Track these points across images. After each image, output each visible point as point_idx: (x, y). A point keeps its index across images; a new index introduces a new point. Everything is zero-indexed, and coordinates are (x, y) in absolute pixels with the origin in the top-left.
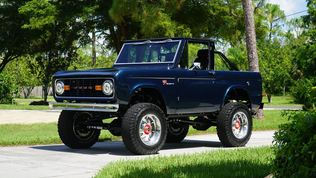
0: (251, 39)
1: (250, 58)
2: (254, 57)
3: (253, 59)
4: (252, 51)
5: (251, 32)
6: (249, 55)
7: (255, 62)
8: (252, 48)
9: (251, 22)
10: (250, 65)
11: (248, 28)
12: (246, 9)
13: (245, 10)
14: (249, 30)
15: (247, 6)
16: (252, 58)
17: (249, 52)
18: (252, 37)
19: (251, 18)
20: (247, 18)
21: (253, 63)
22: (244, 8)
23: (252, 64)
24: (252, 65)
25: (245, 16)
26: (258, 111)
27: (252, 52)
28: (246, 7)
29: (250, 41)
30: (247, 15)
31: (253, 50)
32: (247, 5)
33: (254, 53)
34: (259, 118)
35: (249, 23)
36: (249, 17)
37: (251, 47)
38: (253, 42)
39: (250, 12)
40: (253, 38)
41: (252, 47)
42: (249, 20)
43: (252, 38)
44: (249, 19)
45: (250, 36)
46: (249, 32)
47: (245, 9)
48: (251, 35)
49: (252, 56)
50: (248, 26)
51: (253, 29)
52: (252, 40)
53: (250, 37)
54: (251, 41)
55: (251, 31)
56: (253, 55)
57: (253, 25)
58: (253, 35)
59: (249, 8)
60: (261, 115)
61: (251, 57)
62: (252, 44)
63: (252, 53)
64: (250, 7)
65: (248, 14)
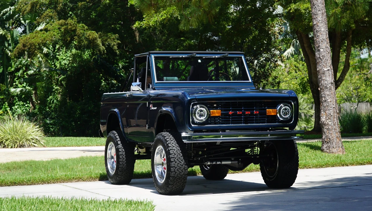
1: (317, 57)
2: (321, 55)
3: (321, 59)
4: (318, 47)
7: (324, 64)
8: (318, 42)
10: (317, 69)
14: (314, 14)
17: (315, 48)
21: (320, 65)
26: (329, 141)
27: (319, 49)
29: (316, 31)
31: (320, 45)
33: (322, 50)
34: (331, 152)
35: (314, 3)
37: (318, 40)
38: (320, 32)
40: (320, 26)
41: (319, 40)
43: (318, 26)
48: (317, 22)
49: (319, 55)
51: (320, 12)
53: (315, 25)
54: (317, 31)
55: (316, 16)
57: (320, 5)
58: (320, 22)
60: (333, 147)
62: (318, 36)
63: (319, 50)
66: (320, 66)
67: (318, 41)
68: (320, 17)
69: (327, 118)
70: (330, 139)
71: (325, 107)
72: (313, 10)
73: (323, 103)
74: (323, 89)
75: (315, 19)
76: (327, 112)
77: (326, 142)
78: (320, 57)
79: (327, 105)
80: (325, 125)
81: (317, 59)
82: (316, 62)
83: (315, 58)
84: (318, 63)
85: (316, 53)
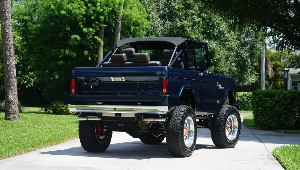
66: (10, 61)
67: (9, 44)
68: (11, 28)
69: (14, 97)
70: (15, 111)
71: (12, 90)
72: (6, 22)
73: (11, 87)
74: (12, 77)
75: (7, 28)
76: (14, 93)
77: (12, 113)
79: (14, 88)
80: (12, 102)
81: (7, 57)
82: (7, 58)
83: (6, 55)
84: (8, 59)
85: (7, 52)
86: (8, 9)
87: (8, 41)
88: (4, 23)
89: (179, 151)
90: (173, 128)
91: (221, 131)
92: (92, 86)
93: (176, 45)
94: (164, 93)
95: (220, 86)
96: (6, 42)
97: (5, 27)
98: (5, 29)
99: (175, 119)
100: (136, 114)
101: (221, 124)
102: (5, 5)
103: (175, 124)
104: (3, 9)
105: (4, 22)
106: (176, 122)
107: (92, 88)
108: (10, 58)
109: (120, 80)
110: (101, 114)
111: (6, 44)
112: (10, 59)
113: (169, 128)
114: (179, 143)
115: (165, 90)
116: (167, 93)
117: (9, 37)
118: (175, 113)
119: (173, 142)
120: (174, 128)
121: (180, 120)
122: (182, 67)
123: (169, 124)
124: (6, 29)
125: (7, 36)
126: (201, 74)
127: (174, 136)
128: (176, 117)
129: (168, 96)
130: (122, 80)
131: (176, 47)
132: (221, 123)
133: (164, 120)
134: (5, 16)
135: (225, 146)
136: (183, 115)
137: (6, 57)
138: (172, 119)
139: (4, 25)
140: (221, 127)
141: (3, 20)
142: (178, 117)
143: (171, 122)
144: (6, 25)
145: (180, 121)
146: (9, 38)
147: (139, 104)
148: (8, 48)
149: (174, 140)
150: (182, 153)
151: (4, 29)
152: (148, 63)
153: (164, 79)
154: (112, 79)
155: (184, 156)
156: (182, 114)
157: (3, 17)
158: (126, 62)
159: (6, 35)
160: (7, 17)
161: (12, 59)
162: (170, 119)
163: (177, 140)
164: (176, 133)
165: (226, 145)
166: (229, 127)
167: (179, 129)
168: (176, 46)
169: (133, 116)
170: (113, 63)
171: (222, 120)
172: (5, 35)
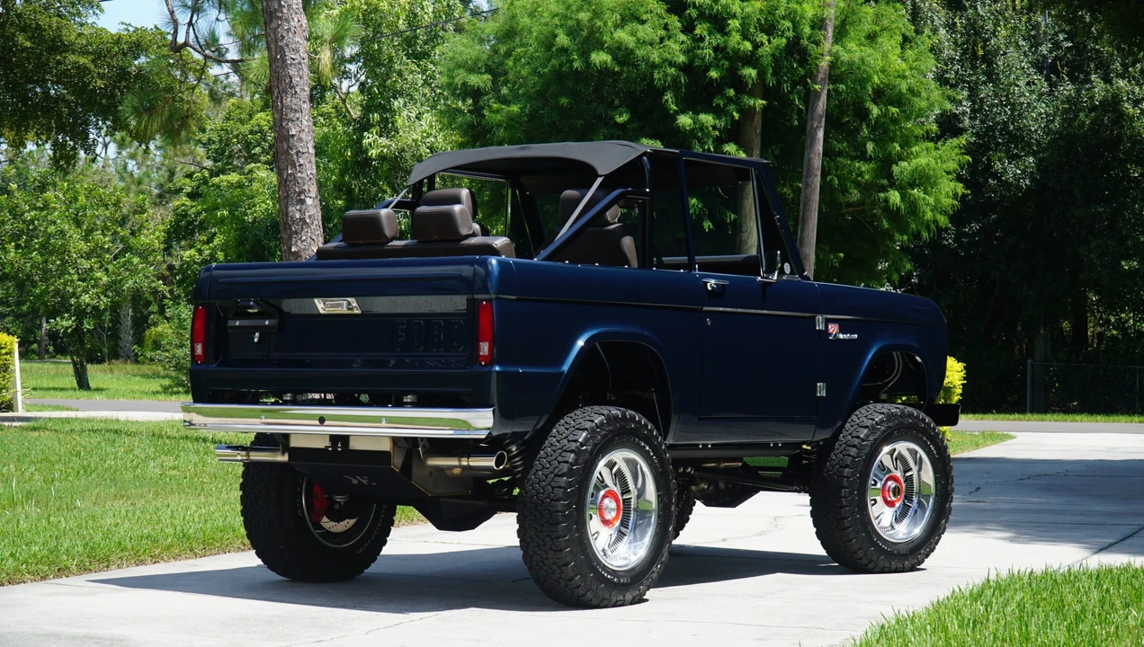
0: (298, 145)
1: (292, 218)
2: (307, 214)
3: (305, 223)
4: (300, 193)
5: (298, 118)
6: (287, 208)
7: (314, 237)
9: (301, 78)
10: (290, 248)
11: (288, 100)
12: (279, 25)
13: (276, 29)
14: (292, 109)
15: (282, 12)
16: (300, 219)
17: (288, 195)
18: (303, 136)
19: (300, 63)
20: (284, 61)
21: (304, 238)
22: (271, 21)
23: (299, 242)
24: (303, 247)
25: (274, 53)
27: (303, 197)
28: (281, 18)
29: (294, 151)
30: (282, 48)
31: (306, 187)
32: (285, 11)
33: (309, 201)
35: (291, 82)
36: (294, 59)
37: (299, 175)
38: (306, 155)
39: (297, 39)
40: (304, 139)
41: (304, 175)
42: (292, 71)
43: (300, 140)
44: (291, 65)
45: (294, 132)
46: (291, 115)
47: (274, 25)
48: (298, 129)
50: (286, 93)
51: (305, 106)
52: (301, 150)
53: (293, 136)
54: (298, 152)
55: (297, 115)
56: (304, 207)
57: (306, 89)
58: (307, 130)
59: (292, 24)
61: (298, 216)
62: (301, 165)
63: (302, 202)
64: (296, 20)
65: (287, 46)
66: (302, 242)
67: (300, 177)
68: (306, 118)
72: (289, 99)
75: (293, 121)
78: (303, 220)
81: (293, 224)
82: (290, 229)
83: (287, 220)
84: (296, 233)
85: (291, 209)
86: (296, 51)
87: (294, 166)
88: (282, 102)
89: (568, 583)
90: (538, 493)
91: (844, 504)
92: (257, 334)
93: (600, 173)
94: (485, 357)
95: (833, 328)
96: (289, 172)
97: (286, 115)
98: (284, 124)
99: (549, 459)
100: (396, 441)
101: (845, 477)
102: (282, 36)
103: (546, 476)
104: (278, 50)
105: (282, 98)
106: (552, 473)
107: (256, 340)
108: (302, 229)
109: (344, 310)
110: (286, 436)
111: (289, 178)
112: (303, 232)
113: (526, 493)
114: (561, 550)
115: (485, 348)
116: (491, 361)
117: (300, 152)
118: (555, 437)
119: (542, 547)
120: (543, 493)
121: (567, 462)
122: (629, 256)
123: (529, 480)
124: (287, 124)
125: (291, 150)
126: (708, 285)
127: (542, 525)
128: (554, 451)
129: (497, 368)
130: (349, 309)
131: (599, 180)
132: (845, 474)
133: (490, 462)
134: (286, 75)
135: (866, 565)
136: (582, 445)
137: (290, 226)
138: (541, 460)
139: (282, 108)
140: (843, 490)
141: (279, 92)
142: (561, 451)
143: (533, 471)
144: (287, 107)
145: (565, 467)
146: (297, 155)
147: (408, 399)
148: (296, 192)
149: (543, 540)
150: (581, 591)
151: (281, 121)
152: (462, 242)
153: (484, 303)
154: (321, 306)
155: (594, 602)
156: (576, 441)
157: (278, 78)
158: (392, 241)
159: (288, 144)
160: (291, 78)
161: (309, 234)
162: (534, 459)
163: (552, 540)
164: (551, 513)
165: (870, 562)
166: (889, 491)
167: (558, 500)
168: (601, 176)
169: (386, 446)
170: (350, 245)
171: (849, 463)
172: (285, 146)
